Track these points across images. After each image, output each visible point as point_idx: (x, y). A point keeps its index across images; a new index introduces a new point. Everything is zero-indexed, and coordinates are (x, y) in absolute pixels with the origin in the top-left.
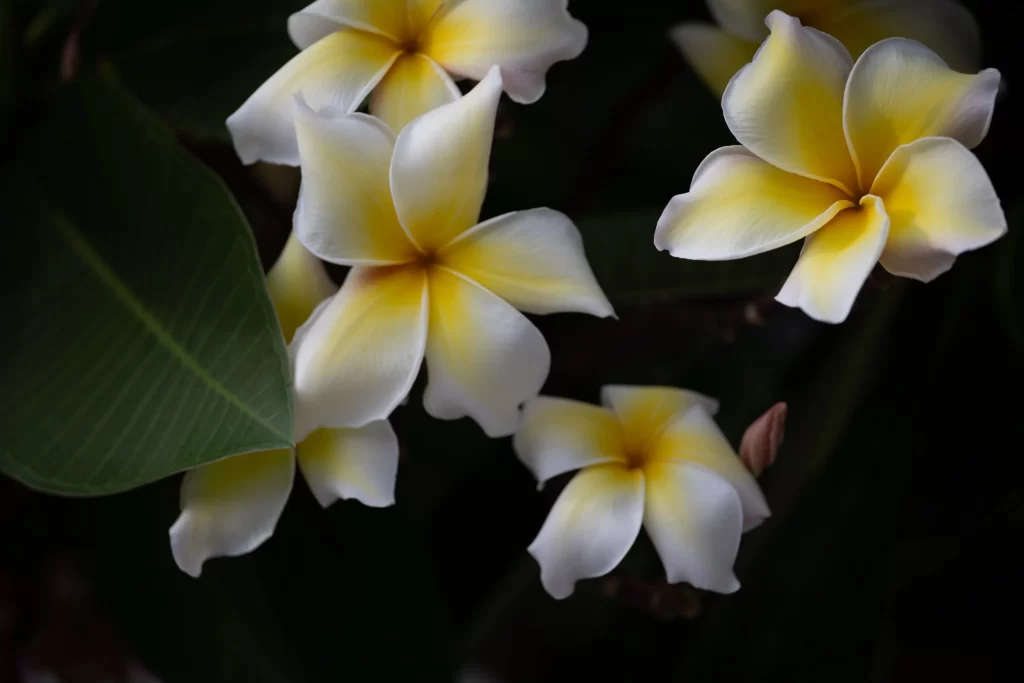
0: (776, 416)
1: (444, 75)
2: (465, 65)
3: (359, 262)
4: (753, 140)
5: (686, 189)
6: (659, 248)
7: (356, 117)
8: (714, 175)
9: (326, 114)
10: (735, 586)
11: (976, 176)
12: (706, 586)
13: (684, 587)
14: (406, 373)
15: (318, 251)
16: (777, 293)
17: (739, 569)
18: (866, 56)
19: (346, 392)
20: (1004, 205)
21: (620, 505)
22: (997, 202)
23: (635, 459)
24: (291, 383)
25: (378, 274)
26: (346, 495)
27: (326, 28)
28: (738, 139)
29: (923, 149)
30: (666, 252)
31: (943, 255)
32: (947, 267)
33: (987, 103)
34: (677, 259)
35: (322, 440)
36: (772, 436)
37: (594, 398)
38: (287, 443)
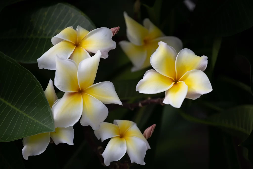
0: (153, 127)
1: (86, 52)
2: (92, 50)
3: (67, 91)
4: (156, 69)
5: (142, 78)
6: (137, 91)
7: (68, 60)
8: (148, 75)
9: (62, 59)
10: (144, 164)
11: (205, 78)
12: (139, 164)
13: (135, 164)
14: (78, 116)
15: (60, 89)
16: (163, 101)
17: (145, 160)
18: (180, 52)
19: (64, 120)
20: (211, 85)
21: (122, 145)
22: (210, 84)
23: (122, 136)
24: (53, 118)
25: (72, 94)
26: (64, 142)
27: (60, 40)
28: (154, 68)
29: (193, 72)
30: (138, 92)
31: (199, 94)
32: (199, 97)
33: (206, 63)
34: (141, 93)
35: (58, 130)
36: (152, 131)
37: (112, 122)
38: (53, 131)
